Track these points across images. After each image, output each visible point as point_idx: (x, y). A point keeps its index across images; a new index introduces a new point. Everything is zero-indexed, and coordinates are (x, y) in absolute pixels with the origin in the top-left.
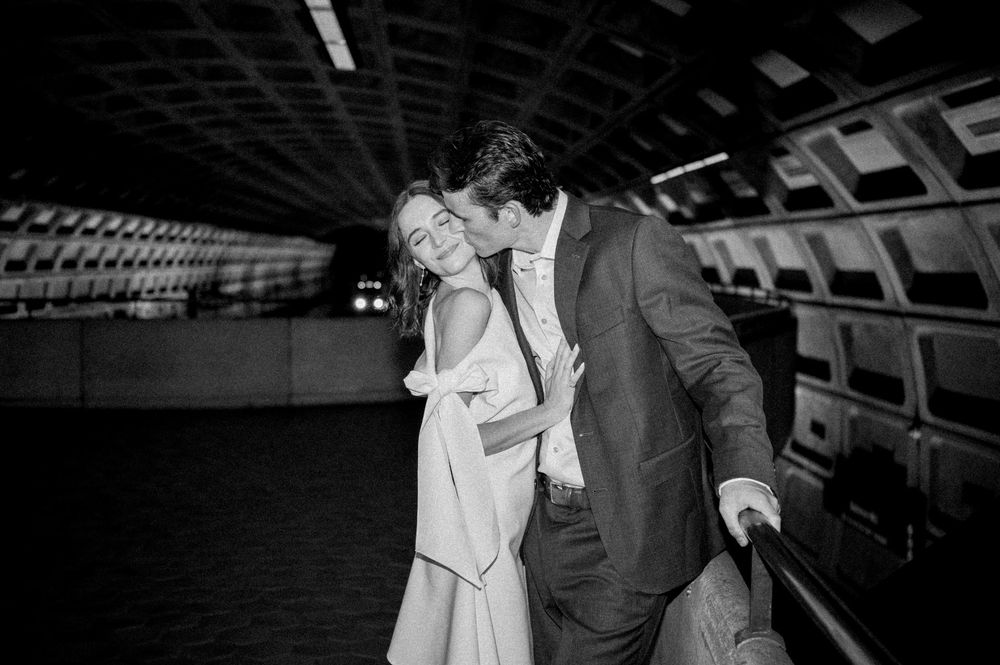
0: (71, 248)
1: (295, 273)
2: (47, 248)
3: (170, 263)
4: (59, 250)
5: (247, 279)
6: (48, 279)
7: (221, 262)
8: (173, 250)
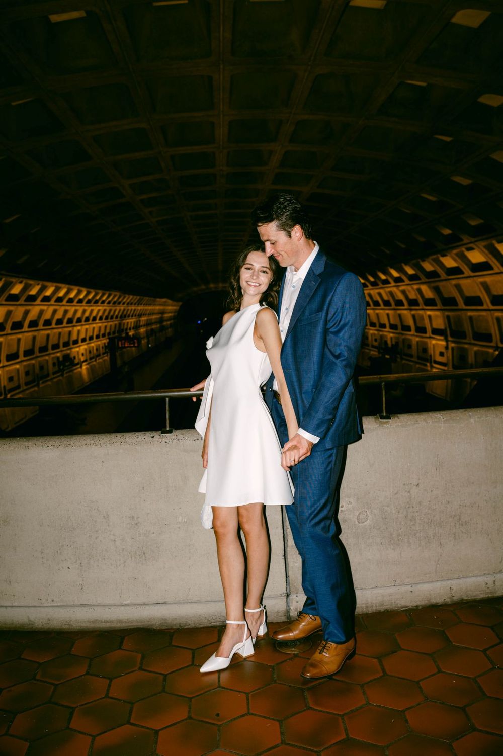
0: (34, 311)
1: (161, 321)
2: (18, 313)
3: (94, 319)
4: (27, 313)
5: (137, 327)
6: (20, 336)
7: (124, 316)
8: (98, 310)
